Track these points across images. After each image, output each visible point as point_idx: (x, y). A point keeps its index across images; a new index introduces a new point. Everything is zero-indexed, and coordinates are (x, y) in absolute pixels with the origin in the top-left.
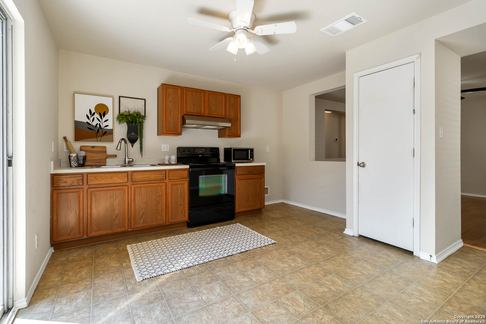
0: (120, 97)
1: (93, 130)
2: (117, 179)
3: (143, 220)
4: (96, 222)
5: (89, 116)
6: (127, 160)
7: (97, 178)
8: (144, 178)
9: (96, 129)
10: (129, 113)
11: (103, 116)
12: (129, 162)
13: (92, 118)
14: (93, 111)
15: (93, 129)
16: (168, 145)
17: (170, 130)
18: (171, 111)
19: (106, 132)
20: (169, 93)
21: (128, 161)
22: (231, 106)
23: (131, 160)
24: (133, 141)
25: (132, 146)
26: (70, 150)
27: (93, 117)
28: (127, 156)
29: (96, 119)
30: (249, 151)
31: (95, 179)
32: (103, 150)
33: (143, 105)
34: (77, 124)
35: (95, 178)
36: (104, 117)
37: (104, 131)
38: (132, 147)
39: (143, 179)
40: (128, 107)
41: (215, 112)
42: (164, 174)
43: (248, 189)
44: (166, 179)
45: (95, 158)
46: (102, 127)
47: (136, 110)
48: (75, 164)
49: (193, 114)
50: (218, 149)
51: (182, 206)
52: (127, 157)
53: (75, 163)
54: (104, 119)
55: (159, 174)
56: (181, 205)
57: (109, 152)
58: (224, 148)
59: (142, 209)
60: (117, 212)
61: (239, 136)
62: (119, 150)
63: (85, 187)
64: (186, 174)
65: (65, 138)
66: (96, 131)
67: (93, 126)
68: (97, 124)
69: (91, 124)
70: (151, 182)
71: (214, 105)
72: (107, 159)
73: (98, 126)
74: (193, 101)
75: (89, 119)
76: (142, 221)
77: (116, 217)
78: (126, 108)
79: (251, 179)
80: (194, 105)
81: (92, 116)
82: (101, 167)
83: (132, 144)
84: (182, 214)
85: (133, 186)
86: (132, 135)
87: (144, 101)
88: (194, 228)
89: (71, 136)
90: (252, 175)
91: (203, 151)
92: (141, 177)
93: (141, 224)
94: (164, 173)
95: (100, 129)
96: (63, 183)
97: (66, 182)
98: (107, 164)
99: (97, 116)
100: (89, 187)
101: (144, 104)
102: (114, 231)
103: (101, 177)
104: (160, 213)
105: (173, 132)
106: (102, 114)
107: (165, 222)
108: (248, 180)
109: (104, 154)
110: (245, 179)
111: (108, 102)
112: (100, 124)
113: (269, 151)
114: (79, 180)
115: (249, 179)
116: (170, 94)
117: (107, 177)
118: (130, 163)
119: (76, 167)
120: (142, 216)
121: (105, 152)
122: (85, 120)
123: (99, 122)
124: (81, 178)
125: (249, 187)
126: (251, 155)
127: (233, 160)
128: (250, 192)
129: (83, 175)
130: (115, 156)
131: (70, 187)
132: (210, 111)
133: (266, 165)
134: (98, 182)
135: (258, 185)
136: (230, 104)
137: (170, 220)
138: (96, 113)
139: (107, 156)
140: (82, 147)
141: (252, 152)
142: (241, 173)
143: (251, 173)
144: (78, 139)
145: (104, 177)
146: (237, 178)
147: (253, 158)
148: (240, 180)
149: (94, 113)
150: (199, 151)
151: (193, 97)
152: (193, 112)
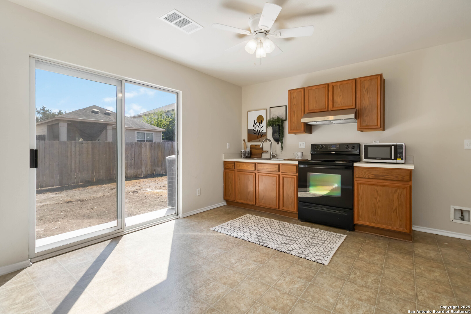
0: (270, 108)
1: (256, 134)
2: (249, 167)
5: (254, 125)
9: (258, 133)
13: (255, 127)
16: (304, 143)
17: (294, 129)
18: (295, 112)
19: (262, 135)
21: (272, 156)
23: (274, 155)
24: (277, 140)
25: (278, 144)
27: (256, 125)
28: (272, 152)
29: (257, 127)
30: (393, 147)
33: (285, 111)
34: (249, 131)
35: (239, 165)
39: (263, 169)
40: (275, 114)
41: (341, 105)
44: (279, 172)
45: (256, 153)
46: (260, 132)
47: (280, 115)
49: (316, 111)
50: (358, 144)
52: (271, 152)
54: (261, 126)
56: (291, 197)
57: (264, 149)
59: (263, 192)
60: (249, 190)
64: (295, 169)
65: (244, 140)
67: (256, 131)
70: (269, 172)
72: (263, 154)
73: (258, 131)
74: (316, 97)
76: (263, 201)
77: (249, 194)
78: (274, 116)
79: (381, 186)
80: (316, 102)
85: (258, 174)
86: (275, 136)
87: (285, 107)
88: (303, 222)
89: (246, 139)
90: (384, 181)
91: (337, 147)
92: (262, 167)
96: (227, 166)
97: (228, 166)
99: (258, 124)
100: (237, 171)
101: (285, 109)
102: (248, 203)
105: (297, 131)
106: (260, 123)
107: (277, 207)
108: (376, 187)
110: (369, 184)
111: (263, 113)
115: (377, 185)
116: (294, 97)
117: (245, 166)
118: (274, 157)
119: (244, 157)
120: (263, 197)
121: (262, 149)
122: (252, 128)
123: (259, 129)
124: (233, 164)
125: (378, 196)
126: (398, 153)
127: (365, 159)
128: (378, 203)
129: (234, 162)
130: (267, 152)
131: (229, 169)
132: (335, 104)
133: (413, 168)
134: (241, 168)
135: (395, 196)
136: (363, 89)
137: (282, 207)
138: (257, 123)
139: (262, 152)
140: (251, 145)
141: (400, 149)
142: (363, 176)
143: (381, 177)
144: (249, 140)
145: (243, 165)
146: (355, 181)
147: (402, 158)
148: (361, 184)
149: (256, 123)
150: (333, 148)
151: (316, 94)
152: (315, 109)
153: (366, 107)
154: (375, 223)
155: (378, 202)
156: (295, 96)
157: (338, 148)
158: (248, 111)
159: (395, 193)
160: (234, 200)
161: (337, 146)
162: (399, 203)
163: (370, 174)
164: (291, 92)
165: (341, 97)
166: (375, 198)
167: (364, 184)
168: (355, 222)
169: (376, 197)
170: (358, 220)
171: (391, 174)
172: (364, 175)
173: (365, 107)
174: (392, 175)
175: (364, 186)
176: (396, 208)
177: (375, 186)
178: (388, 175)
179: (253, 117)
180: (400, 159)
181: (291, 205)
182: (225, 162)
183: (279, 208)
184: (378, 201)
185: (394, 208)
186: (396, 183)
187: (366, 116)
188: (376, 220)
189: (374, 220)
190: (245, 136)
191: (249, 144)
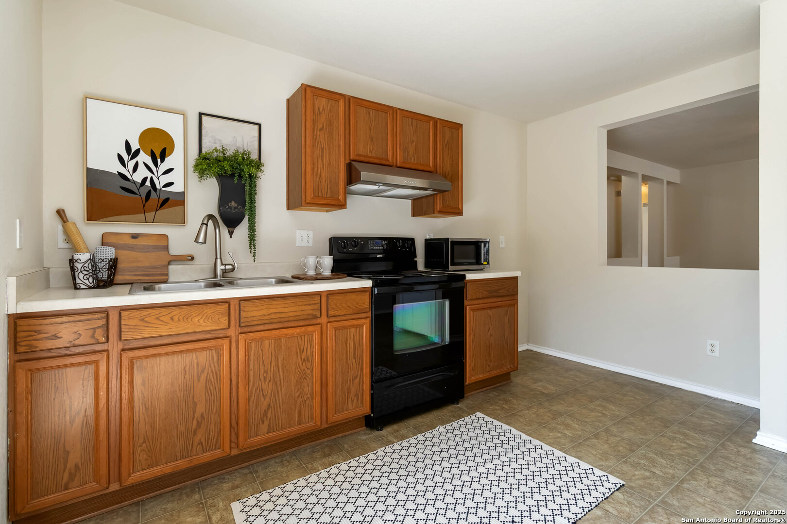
0: (201, 115)
1: (136, 194)
2: (201, 321)
3: (266, 423)
4: (144, 442)
5: (126, 157)
6: (220, 268)
7: (146, 322)
8: (269, 315)
9: (143, 192)
10: (224, 154)
11: (159, 161)
12: (225, 272)
13: (131, 164)
14: (135, 146)
15: (136, 190)
16: (311, 233)
17: (320, 195)
18: (322, 151)
19: (167, 200)
20: (319, 108)
21: (222, 270)
22: (446, 146)
23: (230, 267)
24: (232, 223)
25: (231, 234)
26: (72, 242)
27: (134, 161)
28: (221, 258)
29: (141, 167)
30: (482, 244)
31: (141, 323)
32: (163, 243)
33: (254, 137)
34: (95, 175)
35: (142, 320)
36: (162, 161)
37: (163, 197)
38: (231, 237)
39: (267, 317)
40: (220, 141)
41: (415, 159)
42: (316, 304)
43: (489, 330)
44: (321, 316)
45: (140, 264)
46: (158, 187)
47: (239, 147)
48: (87, 282)
49: (371, 160)
50: (412, 240)
51: (357, 381)
52: (219, 260)
53: (88, 279)
54: (163, 167)
55: (306, 303)
56: (355, 378)
57: (176, 249)
58: (426, 240)
59: (264, 396)
60: (201, 409)
61: (459, 213)
62: (202, 243)
63: (114, 347)
64: (365, 301)
65: (60, 213)
66: (144, 196)
67: (134, 182)
68: (146, 179)
69: (129, 177)
70: (286, 325)
71: (413, 142)
72: (170, 267)
73: (148, 183)
74: (370, 129)
75: (125, 167)
76: (264, 428)
77: (199, 425)
78: (215, 143)
79: (494, 308)
80: (372, 139)
81: (131, 159)
82: (157, 286)
83: (231, 230)
84: (358, 400)
85: (242, 338)
86: (230, 208)
87: (257, 127)
88: (381, 429)
89: (76, 208)
90: (496, 299)
91: (384, 245)
92: (264, 312)
93: (262, 436)
94: (317, 302)
95: (152, 191)
96: (46, 338)
97: (56, 337)
98: (171, 278)
99: (144, 158)
100: (126, 347)
101: (257, 134)
102: (196, 463)
103: (158, 318)
104: (307, 402)
105: (329, 202)
106: (158, 156)
107: (318, 423)
109: (162, 253)
110: (483, 309)
111: (172, 126)
112: (152, 180)
113: (504, 246)
114: (94, 329)
115: (490, 308)
116: (321, 110)
117: (176, 318)
118: (228, 276)
119: (90, 288)
120: (266, 413)
121: (166, 248)
122: (115, 167)
123: (149, 175)
124: (101, 322)
125: (491, 325)
128: (492, 338)
129: (106, 313)
130: (189, 258)
132: (404, 156)
133: (521, 275)
134: (150, 332)
135: (507, 319)
136: (443, 141)
138: (141, 152)
139: (167, 258)
140: (107, 236)
142: (477, 295)
143: (495, 294)
144: (95, 216)
145: (166, 319)
146: (468, 307)
147: (488, 261)
148: (478, 309)
149: (137, 151)
150: (377, 246)
151: (370, 121)
152: (370, 155)
154: (487, 372)
155: (491, 336)
156: (323, 109)
158: (84, 95)
159: (506, 316)
161: (384, 243)
162: (509, 329)
163: (484, 291)
164: (313, 92)
165: (414, 145)
168: (466, 384)
169: (490, 328)
170: (471, 376)
171: (504, 286)
172: (477, 293)
175: (478, 312)
177: (488, 310)
178: (500, 290)
180: (486, 263)
181: (355, 399)
184: (491, 334)
189: (488, 367)
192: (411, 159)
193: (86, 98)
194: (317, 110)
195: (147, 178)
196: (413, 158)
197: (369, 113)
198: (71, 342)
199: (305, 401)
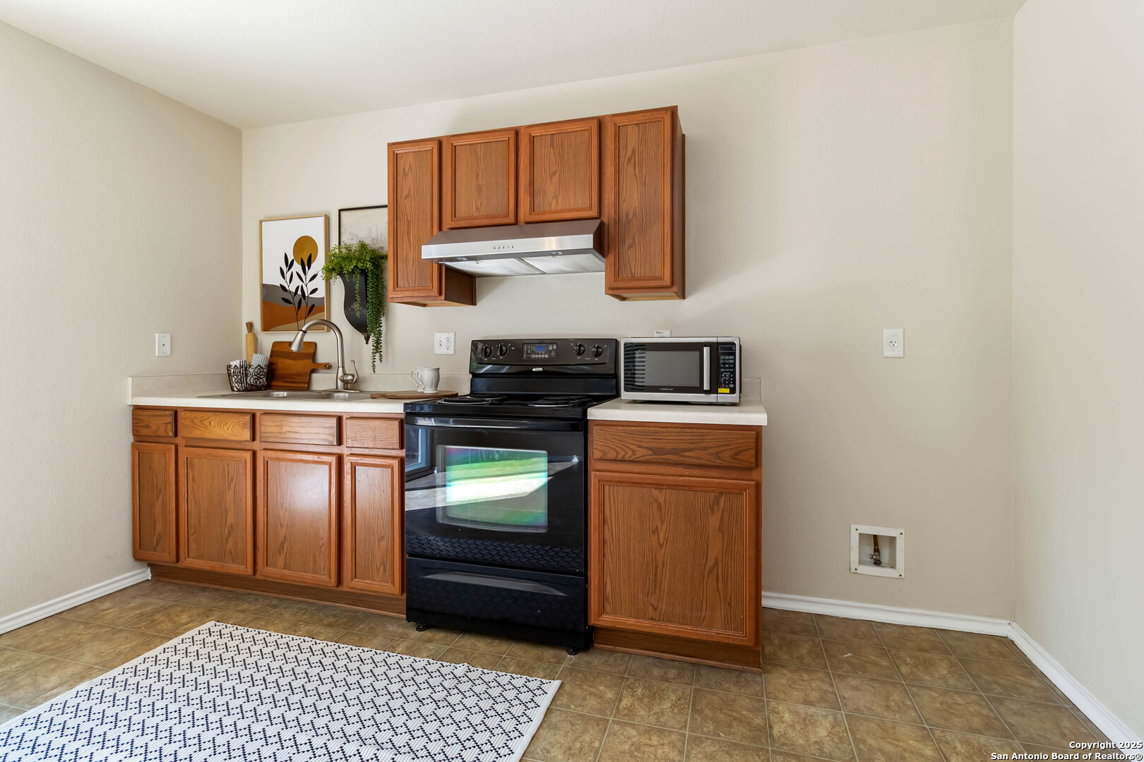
0: (340, 211)
1: (291, 303)
3: (283, 556)
4: (195, 532)
5: (285, 269)
6: (340, 378)
7: (194, 423)
9: (297, 299)
11: (307, 267)
12: (346, 383)
13: (288, 276)
14: (290, 258)
15: (291, 300)
16: (451, 335)
19: (313, 306)
21: (342, 380)
23: (350, 377)
25: (367, 339)
27: (290, 272)
28: (343, 367)
29: (295, 276)
30: (706, 350)
32: (310, 351)
34: (267, 290)
35: (192, 421)
36: (309, 269)
37: (310, 306)
38: (367, 343)
39: (283, 436)
40: (357, 235)
41: (557, 203)
42: (331, 427)
46: (306, 295)
47: (373, 239)
49: (477, 222)
50: (612, 342)
51: (384, 544)
52: (341, 369)
54: (310, 273)
56: (381, 539)
57: (321, 358)
59: (282, 525)
60: (231, 519)
64: (394, 433)
65: (250, 326)
66: (297, 305)
67: (290, 292)
69: (287, 288)
71: (554, 173)
72: (315, 376)
73: (299, 292)
74: (478, 175)
75: (284, 278)
76: (281, 561)
77: (229, 534)
78: (352, 239)
79: (670, 486)
80: (479, 190)
81: (289, 270)
83: (367, 335)
84: (385, 570)
85: (263, 454)
86: (353, 310)
88: (422, 630)
89: (257, 320)
90: (680, 470)
91: (551, 351)
93: (279, 570)
94: (332, 425)
95: (303, 299)
99: (297, 267)
102: (227, 570)
104: (323, 548)
106: (306, 263)
107: (335, 579)
108: (655, 492)
109: (310, 360)
110: (635, 483)
111: (315, 230)
112: (302, 288)
113: (893, 353)
114: (166, 424)
115: (659, 486)
117: (213, 424)
118: (348, 386)
119: (239, 390)
120: (283, 543)
121: (315, 356)
122: (277, 281)
123: (300, 283)
124: (170, 419)
125: (662, 522)
126: (723, 370)
127: (626, 390)
128: (663, 550)
129: (175, 412)
130: (328, 367)
131: (156, 439)
132: (537, 202)
133: (766, 424)
134: (197, 433)
135: (714, 521)
136: (621, 155)
137: (350, 578)
138: (295, 262)
139: (312, 366)
140: (275, 344)
141: (727, 357)
142: (618, 453)
143: (672, 457)
144: (267, 327)
145: (206, 423)
146: (593, 473)
147: (732, 386)
148: (610, 481)
149: (292, 262)
150: (538, 354)
151: (477, 162)
152: (475, 214)
153: (631, 216)
154: (652, 619)
155: (661, 546)
156: (410, 168)
157: (553, 354)
158: (262, 218)
159: (713, 512)
160: (174, 559)
161: (551, 348)
162: (725, 544)
163: (639, 446)
164: (396, 153)
165: (556, 178)
166: (653, 532)
167: (620, 482)
168: (592, 623)
169: (657, 527)
170: (602, 611)
171: (703, 445)
172: (619, 450)
173: (627, 215)
174: (705, 449)
175: (621, 488)
176: (716, 563)
177: (653, 490)
178: (691, 450)
179: (281, 241)
180: (728, 390)
181: (382, 568)
182: (137, 409)
183: (339, 581)
184: (661, 542)
185: (711, 563)
186: (715, 474)
187: (631, 246)
188: (655, 609)
189: (651, 608)
190: (252, 310)
191: (268, 340)
192: (550, 205)
193: (261, 222)
194: (402, 172)
195: (298, 287)
196: (554, 202)
197: (475, 151)
198: (155, 432)
199: (321, 547)
